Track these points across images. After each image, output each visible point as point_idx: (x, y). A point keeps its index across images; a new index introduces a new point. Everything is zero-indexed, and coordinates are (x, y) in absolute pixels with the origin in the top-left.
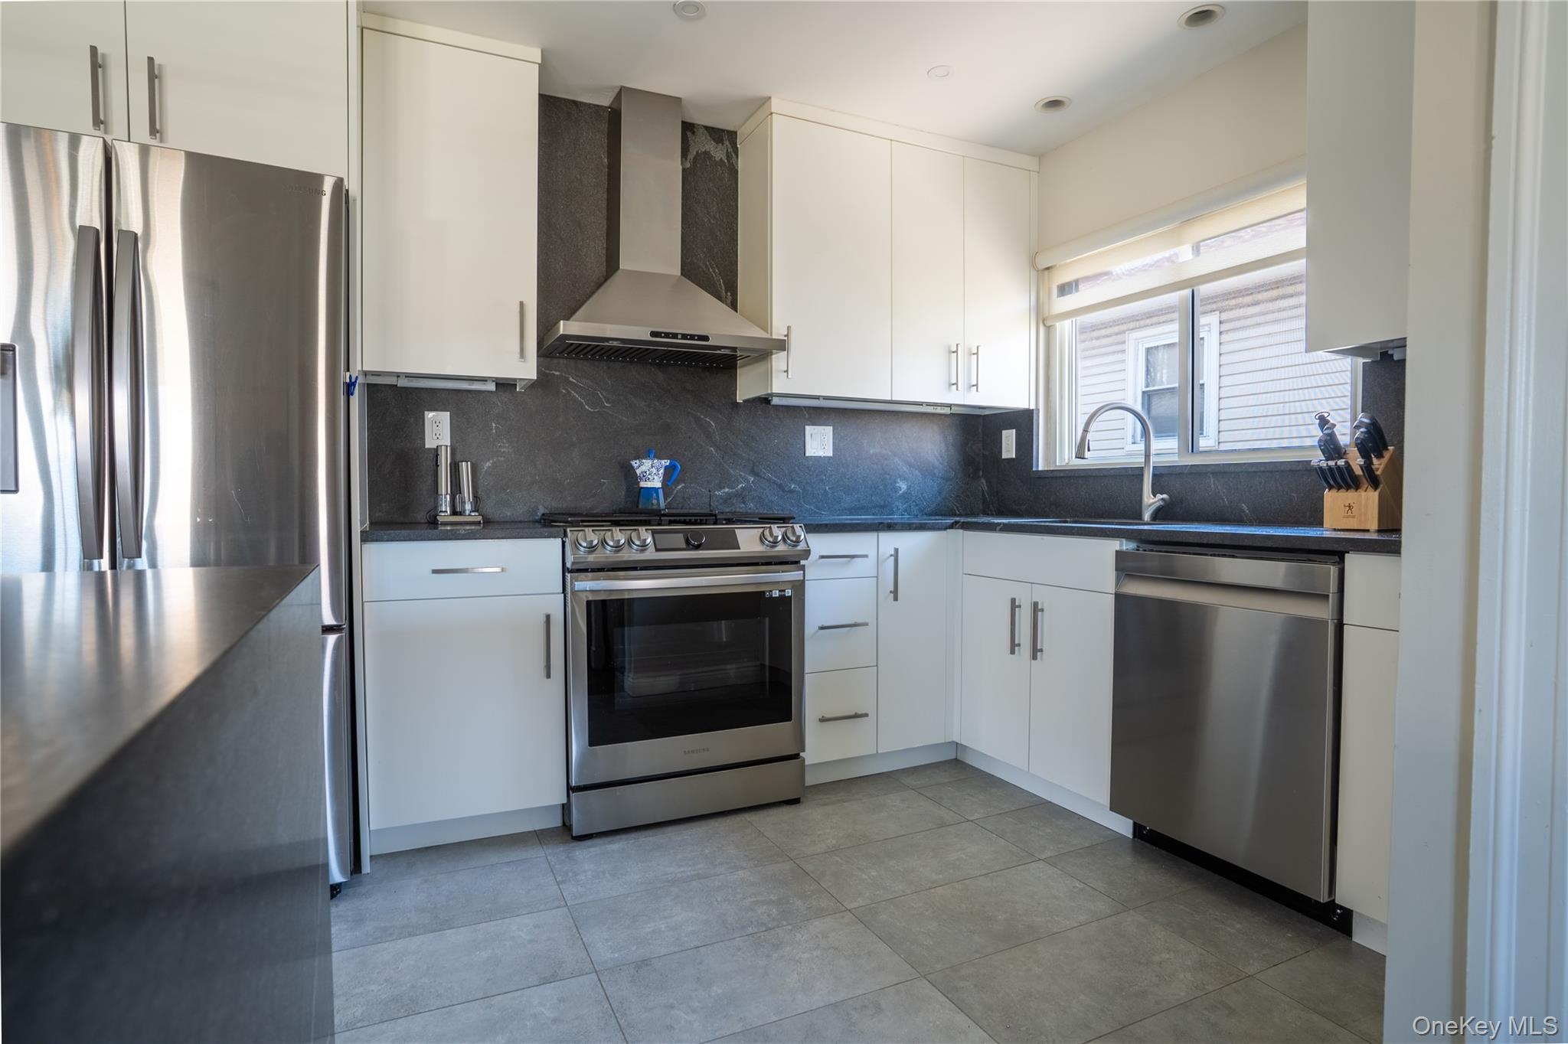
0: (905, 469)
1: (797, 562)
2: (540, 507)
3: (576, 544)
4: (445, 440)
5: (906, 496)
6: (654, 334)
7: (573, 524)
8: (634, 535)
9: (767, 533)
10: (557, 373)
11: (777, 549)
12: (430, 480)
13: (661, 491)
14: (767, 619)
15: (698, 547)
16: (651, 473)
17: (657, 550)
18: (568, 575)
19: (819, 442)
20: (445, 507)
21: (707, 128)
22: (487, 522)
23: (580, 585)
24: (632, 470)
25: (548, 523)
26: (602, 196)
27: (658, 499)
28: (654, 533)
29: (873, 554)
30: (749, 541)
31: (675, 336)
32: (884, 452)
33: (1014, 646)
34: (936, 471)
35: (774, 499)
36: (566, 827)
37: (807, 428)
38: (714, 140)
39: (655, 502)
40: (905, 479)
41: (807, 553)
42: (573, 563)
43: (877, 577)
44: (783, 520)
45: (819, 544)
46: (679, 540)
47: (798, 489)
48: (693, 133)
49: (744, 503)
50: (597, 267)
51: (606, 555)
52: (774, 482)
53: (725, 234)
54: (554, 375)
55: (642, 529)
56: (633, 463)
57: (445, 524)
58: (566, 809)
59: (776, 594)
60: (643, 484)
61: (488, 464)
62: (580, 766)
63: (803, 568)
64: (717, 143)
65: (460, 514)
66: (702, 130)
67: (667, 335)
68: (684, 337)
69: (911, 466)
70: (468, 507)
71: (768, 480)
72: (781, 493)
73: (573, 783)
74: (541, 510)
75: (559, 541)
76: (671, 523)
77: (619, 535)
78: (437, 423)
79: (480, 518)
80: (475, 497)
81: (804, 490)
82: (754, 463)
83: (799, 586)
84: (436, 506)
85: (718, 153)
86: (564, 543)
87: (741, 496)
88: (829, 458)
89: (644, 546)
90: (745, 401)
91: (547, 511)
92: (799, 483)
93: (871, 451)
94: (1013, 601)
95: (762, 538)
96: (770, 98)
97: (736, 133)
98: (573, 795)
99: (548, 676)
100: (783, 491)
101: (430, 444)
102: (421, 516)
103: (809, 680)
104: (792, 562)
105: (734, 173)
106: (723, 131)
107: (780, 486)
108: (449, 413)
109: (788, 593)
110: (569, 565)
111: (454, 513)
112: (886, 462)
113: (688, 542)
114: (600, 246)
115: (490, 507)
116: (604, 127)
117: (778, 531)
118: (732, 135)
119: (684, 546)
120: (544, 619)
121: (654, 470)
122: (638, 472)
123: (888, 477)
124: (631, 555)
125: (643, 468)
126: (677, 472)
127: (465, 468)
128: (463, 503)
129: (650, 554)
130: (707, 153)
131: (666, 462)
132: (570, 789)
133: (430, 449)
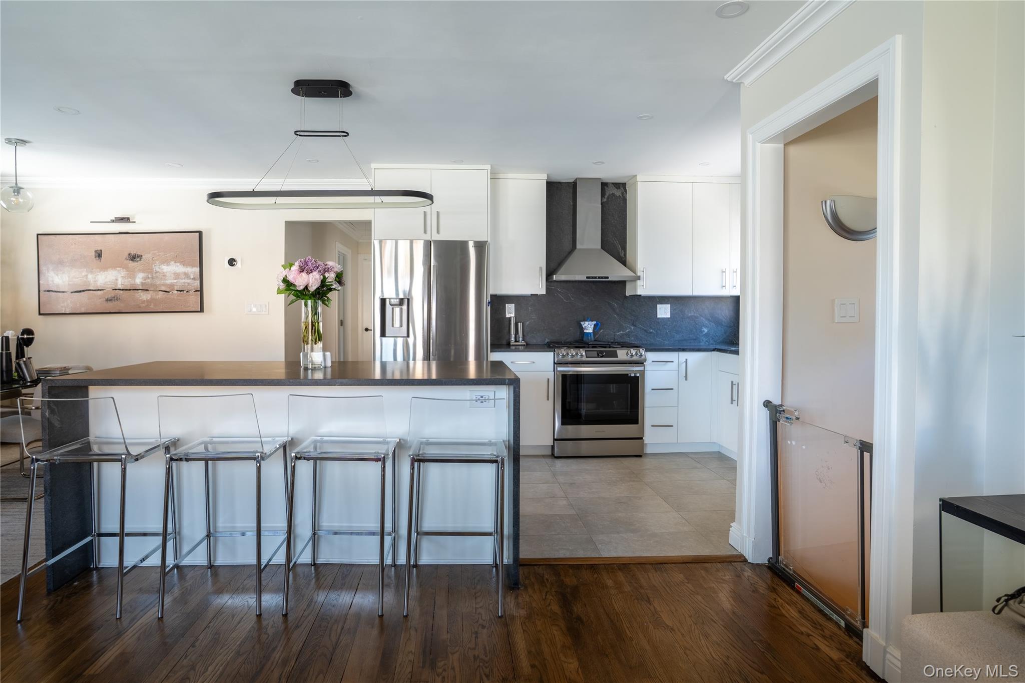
0: (706, 322)
1: (643, 363)
2: (547, 339)
3: (558, 354)
4: (513, 315)
5: (707, 335)
6: (587, 278)
7: (557, 348)
8: (578, 352)
9: (629, 352)
10: (553, 288)
11: (633, 358)
12: (507, 329)
13: (592, 334)
14: (629, 385)
15: (602, 357)
16: (589, 327)
17: (587, 357)
18: (555, 365)
19: (664, 312)
20: (513, 339)
21: (613, 183)
22: (527, 344)
23: (559, 369)
24: (581, 326)
25: (549, 346)
26: (571, 217)
27: (591, 337)
28: (586, 351)
29: (676, 361)
30: (622, 354)
31: (595, 278)
32: (695, 315)
33: (732, 401)
34: (723, 323)
35: (643, 336)
36: (553, 455)
37: (658, 305)
38: (616, 188)
39: (589, 338)
40: (706, 327)
41: (645, 360)
42: (557, 361)
43: (678, 370)
44: (637, 347)
45: (651, 356)
46: (595, 354)
47: (653, 331)
48: (607, 186)
49: (629, 337)
50: (567, 246)
51: (569, 359)
52: (643, 329)
53: (621, 226)
54: (552, 289)
55: (581, 350)
56: (581, 323)
57: (513, 345)
58: (553, 447)
59: (633, 375)
60: (585, 331)
61: (528, 323)
62: (558, 432)
63: (644, 366)
64: (618, 189)
65: (518, 342)
66: (611, 184)
67: (593, 278)
68: (599, 278)
69: (709, 321)
70: (521, 339)
71: (640, 328)
72: (646, 334)
73: (556, 438)
74: (547, 340)
75: (553, 353)
76: (593, 347)
77: (573, 352)
78: (510, 309)
79: (525, 343)
80: (523, 335)
81: (657, 332)
82: (634, 321)
83: (643, 373)
84: (510, 338)
85: (618, 193)
86: (554, 354)
87: (628, 335)
88: (668, 318)
89: (582, 356)
90: (630, 296)
91: (549, 341)
92: (654, 329)
93: (690, 315)
94: (732, 382)
95: (627, 354)
96: (636, 175)
97: (626, 183)
98: (555, 442)
99: (548, 400)
100: (647, 332)
101: (508, 316)
102: (504, 342)
103: (647, 410)
104: (641, 363)
105: (625, 200)
106: (620, 183)
107: (645, 331)
108: (514, 305)
109: (638, 375)
110: (556, 362)
111: (516, 341)
112: (697, 319)
113: (598, 355)
114: (570, 237)
115: (528, 339)
116: (571, 191)
117: (633, 351)
118: (624, 185)
119: (597, 356)
120: (547, 380)
121: (589, 326)
122: (583, 326)
123: (697, 326)
124: (578, 358)
125: (585, 325)
126: (599, 327)
127: (520, 325)
128: (519, 337)
129: (584, 359)
130: (613, 194)
131: (595, 322)
132: (555, 440)
133: (508, 318)
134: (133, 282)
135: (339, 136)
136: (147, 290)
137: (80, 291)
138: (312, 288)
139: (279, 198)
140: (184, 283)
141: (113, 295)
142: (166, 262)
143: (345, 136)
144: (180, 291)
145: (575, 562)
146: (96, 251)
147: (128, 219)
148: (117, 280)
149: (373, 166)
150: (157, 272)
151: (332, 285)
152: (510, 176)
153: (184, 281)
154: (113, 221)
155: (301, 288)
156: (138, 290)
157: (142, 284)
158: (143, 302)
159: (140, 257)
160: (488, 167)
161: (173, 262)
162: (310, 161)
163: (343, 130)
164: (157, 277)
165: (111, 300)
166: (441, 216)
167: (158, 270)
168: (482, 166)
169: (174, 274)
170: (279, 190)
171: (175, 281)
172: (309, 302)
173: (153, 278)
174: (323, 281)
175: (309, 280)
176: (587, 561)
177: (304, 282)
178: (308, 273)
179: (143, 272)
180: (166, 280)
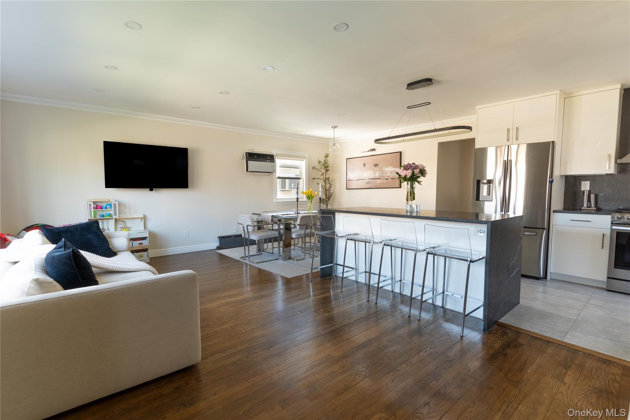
3: (614, 217)
4: (588, 188)
12: (582, 199)
18: (612, 225)
20: (585, 205)
22: (600, 210)
23: (614, 228)
36: (606, 288)
42: (614, 222)
51: (626, 221)
57: (584, 210)
61: (602, 194)
65: (590, 207)
70: (593, 205)
73: (609, 276)
78: (585, 184)
79: (595, 209)
80: (595, 203)
86: (611, 217)
99: (602, 248)
101: (582, 189)
108: (589, 181)
111: (587, 207)
115: (601, 206)
120: (603, 234)
127: (593, 195)
128: (591, 204)
132: (608, 278)
133: (582, 191)
134: (375, 176)
135: (425, 105)
136: (380, 179)
137: (358, 180)
138: (408, 177)
139: (405, 137)
140: (394, 175)
141: (368, 181)
142: (387, 166)
143: (429, 104)
144: (392, 179)
145: (537, 335)
146: (364, 164)
147: (375, 149)
148: (370, 175)
149: (477, 107)
150: (384, 171)
151: (417, 175)
152: (584, 92)
153: (394, 174)
154: (369, 151)
155: (404, 176)
156: (377, 179)
157: (379, 176)
158: (379, 184)
159: (378, 165)
160: (558, 92)
161: (390, 166)
162: (442, 112)
163: (426, 102)
164: (384, 173)
165: (368, 183)
166: (520, 130)
167: (384, 170)
168: (552, 92)
169: (390, 171)
170: (404, 134)
171: (390, 174)
172: (409, 182)
173: (382, 174)
174: (413, 174)
175: (406, 173)
176: (552, 340)
177: (404, 174)
178: (406, 170)
179: (379, 171)
180: (387, 174)
